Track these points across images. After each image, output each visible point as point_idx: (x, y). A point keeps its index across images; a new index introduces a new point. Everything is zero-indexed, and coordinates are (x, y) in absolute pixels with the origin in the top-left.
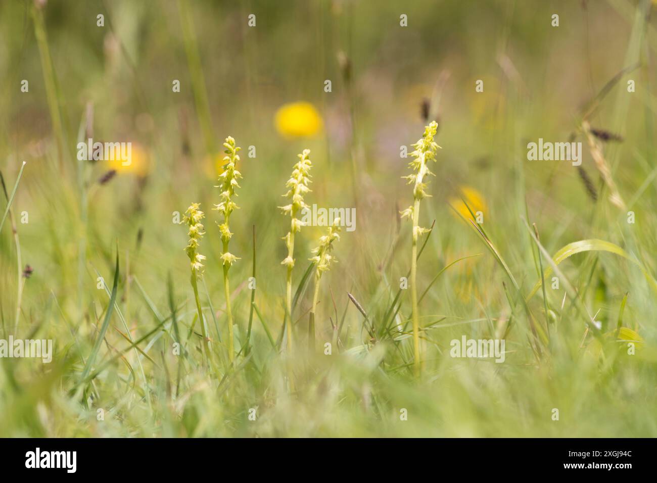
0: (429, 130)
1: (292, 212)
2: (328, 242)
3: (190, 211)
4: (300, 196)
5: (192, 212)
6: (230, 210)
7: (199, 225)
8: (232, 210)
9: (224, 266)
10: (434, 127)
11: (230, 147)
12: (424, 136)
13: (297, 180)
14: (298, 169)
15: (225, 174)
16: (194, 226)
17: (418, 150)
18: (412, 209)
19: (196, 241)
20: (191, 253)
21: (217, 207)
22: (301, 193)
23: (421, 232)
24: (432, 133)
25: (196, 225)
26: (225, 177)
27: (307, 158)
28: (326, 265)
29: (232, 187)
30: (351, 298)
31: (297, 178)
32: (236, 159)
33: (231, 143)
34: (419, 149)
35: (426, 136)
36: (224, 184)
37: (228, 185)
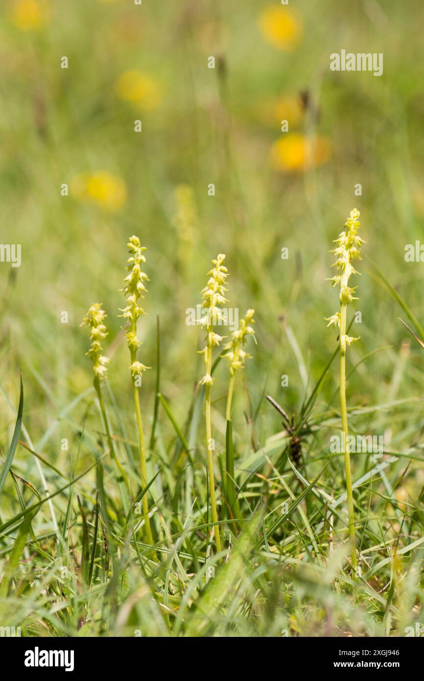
0: (350, 221)
2: (241, 336)
3: (90, 312)
5: (93, 313)
6: (137, 316)
7: (102, 327)
8: (139, 316)
9: (133, 377)
10: (356, 216)
11: (134, 247)
12: (345, 228)
13: (213, 290)
14: (213, 277)
15: (129, 277)
16: (96, 328)
17: (341, 247)
18: (338, 315)
19: (98, 343)
20: (94, 358)
21: (122, 313)
22: (218, 305)
23: (349, 341)
24: (355, 226)
25: (98, 327)
26: (130, 280)
27: (222, 264)
28: (240, 363)
29: (139, 292)
31: (212, 288)
32: (142, 260)
33: (135, 243)
34: (343, 246)
35: (348, 230)
36: (129, 287)
37: (133, 289)
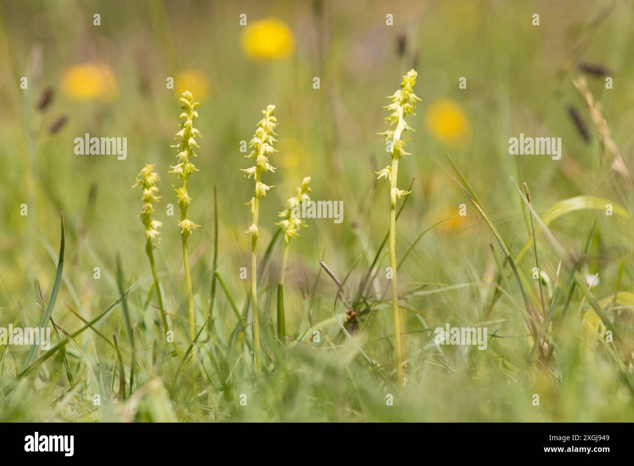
0: (407, 80)
1: (256, 175)
3: (143, 173)
4: (265, 157)
5: (146, 174)
6: (188, 172)
7: (154, 188)
8: (190, 173)
9: (182, 234)
10: (413, 77)
11: (187, 102)
12: (401, 87)
13: (261, 139)
14: (262, 127)
15: (182, 133)
16: (148, 189)
17: (395, 103)
18: (389, 169)
19: (150, 205)
20: (146, 220)
21: (173, 169)
22: (266, 154)
23: (400, 194)
24: (410, 84)
25: (150, 189)
26: (182, 136)
27: (272, 115)
28: (295, 231)
29: (190, 148)
30: (324, 267)
31: (261, 138)
32: (194, 116)
33: (188, 98)
34: (397, 102)
35: (404, 87)
36: (182, 143)
37: (185, 145)
